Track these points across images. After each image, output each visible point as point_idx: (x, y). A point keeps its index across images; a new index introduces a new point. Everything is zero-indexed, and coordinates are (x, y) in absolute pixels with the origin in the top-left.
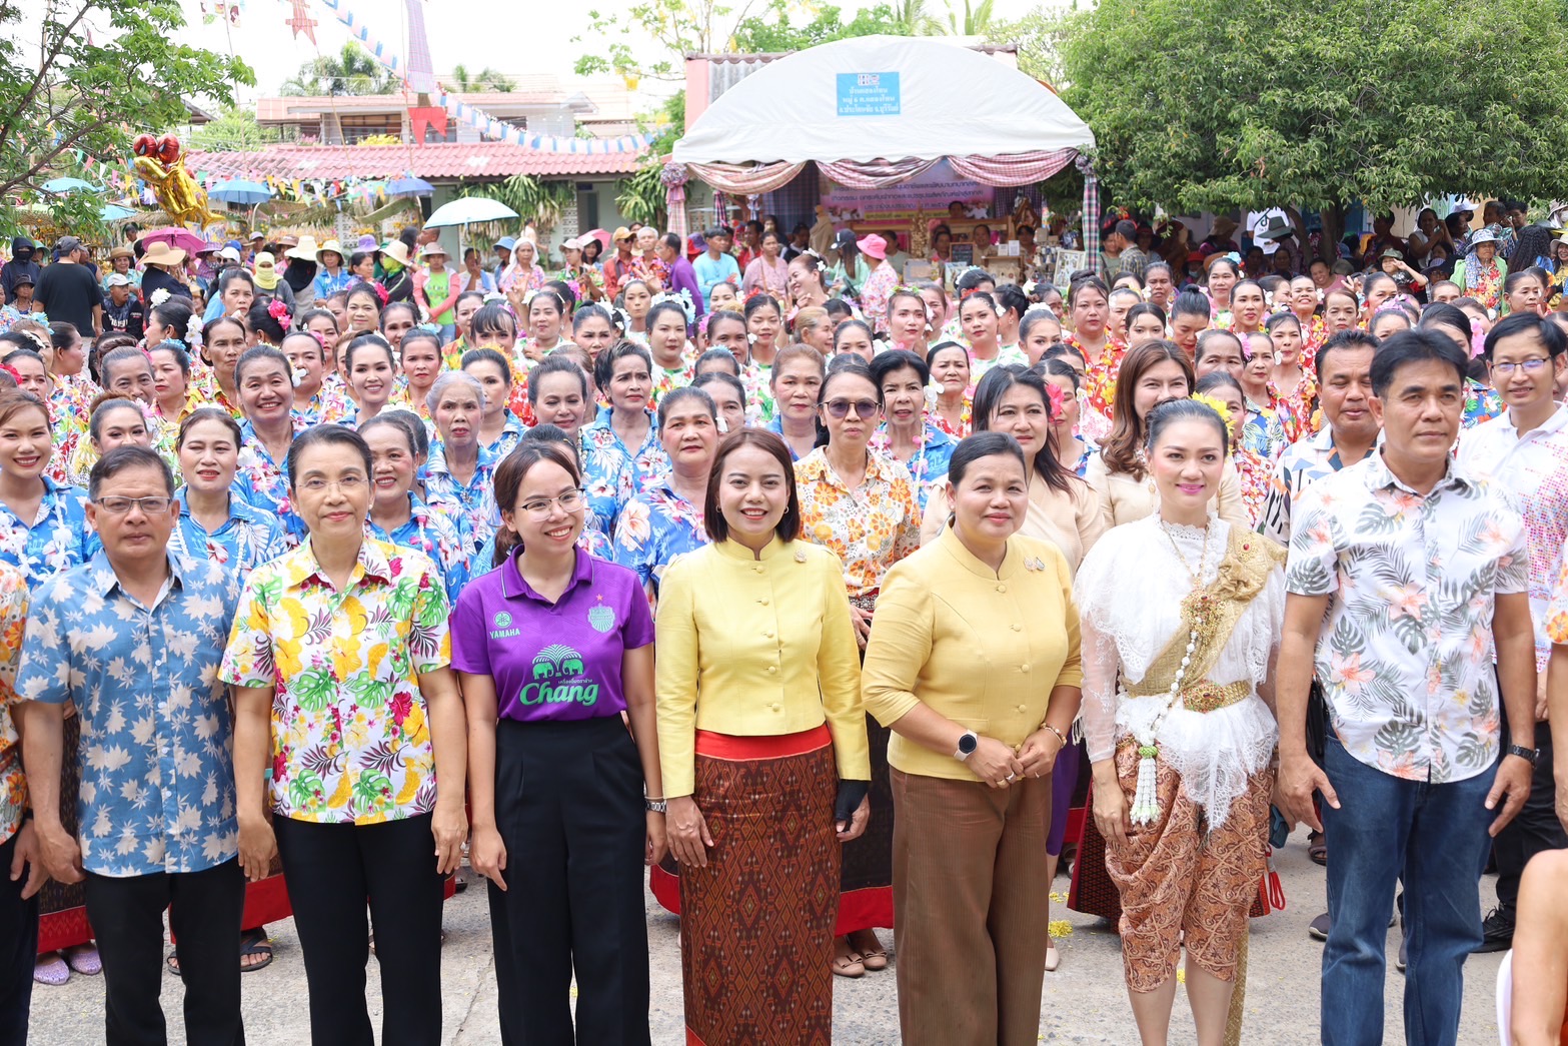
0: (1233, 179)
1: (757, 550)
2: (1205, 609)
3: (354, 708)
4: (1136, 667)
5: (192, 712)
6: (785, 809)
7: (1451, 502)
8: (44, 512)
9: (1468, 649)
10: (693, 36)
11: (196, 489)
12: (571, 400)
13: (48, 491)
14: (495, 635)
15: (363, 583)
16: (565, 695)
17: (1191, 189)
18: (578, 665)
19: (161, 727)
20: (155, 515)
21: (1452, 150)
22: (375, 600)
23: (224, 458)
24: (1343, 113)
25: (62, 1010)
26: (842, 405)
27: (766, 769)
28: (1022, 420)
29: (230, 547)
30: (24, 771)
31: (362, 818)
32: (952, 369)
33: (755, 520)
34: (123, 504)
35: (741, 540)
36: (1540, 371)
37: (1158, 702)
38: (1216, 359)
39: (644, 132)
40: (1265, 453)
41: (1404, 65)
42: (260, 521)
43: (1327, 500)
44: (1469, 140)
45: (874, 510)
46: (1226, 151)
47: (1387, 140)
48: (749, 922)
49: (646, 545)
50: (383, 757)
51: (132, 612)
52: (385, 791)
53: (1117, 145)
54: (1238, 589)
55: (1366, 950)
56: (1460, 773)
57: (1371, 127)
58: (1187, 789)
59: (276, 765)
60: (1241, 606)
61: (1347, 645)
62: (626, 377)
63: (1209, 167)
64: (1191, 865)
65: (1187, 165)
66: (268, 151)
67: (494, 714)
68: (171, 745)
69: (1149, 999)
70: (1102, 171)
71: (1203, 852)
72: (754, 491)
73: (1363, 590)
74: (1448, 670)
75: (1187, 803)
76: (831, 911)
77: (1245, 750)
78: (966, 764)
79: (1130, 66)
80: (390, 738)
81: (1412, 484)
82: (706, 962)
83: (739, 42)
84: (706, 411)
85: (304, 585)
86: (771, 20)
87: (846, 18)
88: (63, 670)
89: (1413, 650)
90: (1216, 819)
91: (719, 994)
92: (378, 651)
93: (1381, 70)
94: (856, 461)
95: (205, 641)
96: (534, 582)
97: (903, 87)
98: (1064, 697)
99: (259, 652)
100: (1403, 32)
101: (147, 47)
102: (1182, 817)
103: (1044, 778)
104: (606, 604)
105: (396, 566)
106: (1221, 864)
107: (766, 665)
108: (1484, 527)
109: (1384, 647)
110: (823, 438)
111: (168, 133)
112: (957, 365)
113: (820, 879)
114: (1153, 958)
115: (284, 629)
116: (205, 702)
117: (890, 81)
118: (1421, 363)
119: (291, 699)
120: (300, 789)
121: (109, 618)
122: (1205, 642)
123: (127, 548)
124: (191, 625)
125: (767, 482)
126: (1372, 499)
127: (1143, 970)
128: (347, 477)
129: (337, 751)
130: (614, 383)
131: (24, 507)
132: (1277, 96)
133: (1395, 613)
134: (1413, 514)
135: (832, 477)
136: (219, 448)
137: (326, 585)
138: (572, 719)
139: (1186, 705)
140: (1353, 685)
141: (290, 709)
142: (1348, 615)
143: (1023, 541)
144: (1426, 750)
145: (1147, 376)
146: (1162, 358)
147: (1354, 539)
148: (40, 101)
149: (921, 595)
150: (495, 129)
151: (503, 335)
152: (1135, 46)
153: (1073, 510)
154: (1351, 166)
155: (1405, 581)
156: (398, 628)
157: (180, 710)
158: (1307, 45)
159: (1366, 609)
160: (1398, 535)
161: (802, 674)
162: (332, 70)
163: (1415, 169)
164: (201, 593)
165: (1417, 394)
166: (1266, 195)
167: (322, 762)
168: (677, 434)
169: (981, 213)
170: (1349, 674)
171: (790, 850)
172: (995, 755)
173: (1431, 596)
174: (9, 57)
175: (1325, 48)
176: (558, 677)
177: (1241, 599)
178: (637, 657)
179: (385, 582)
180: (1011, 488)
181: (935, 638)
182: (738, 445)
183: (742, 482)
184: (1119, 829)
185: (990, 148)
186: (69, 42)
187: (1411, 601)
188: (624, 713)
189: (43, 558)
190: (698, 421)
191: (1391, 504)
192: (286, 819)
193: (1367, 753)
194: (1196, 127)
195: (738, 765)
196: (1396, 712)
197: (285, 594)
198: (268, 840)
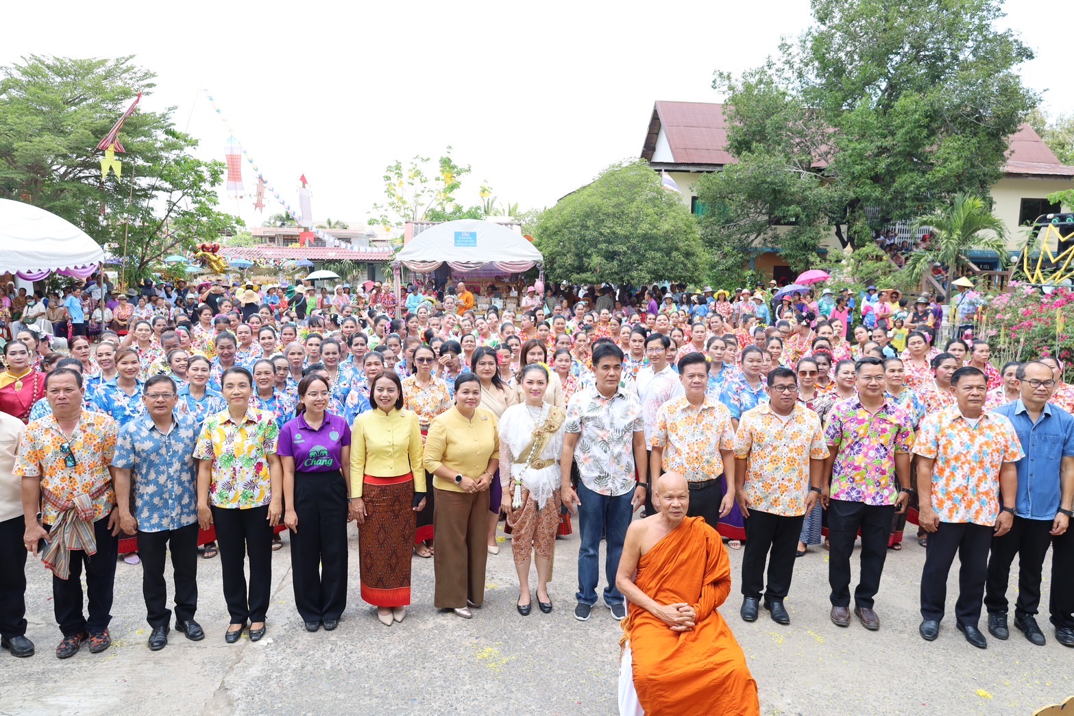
0: (589, 274)
1: (387, 412)
2: (539, 435)
3: (241, 467)
4: (516, 455)
5: (181, 471)
6: (394, 502)
7: (618, 402)
8: (136, 391)
9: (624, 451)
10: (410, 213)
11: (193, 384)
12: (334, 353)
13: (138, 384)
14: (295, 442)
15: (247, 423)
16: (321, 462)
17: (575, 276)
18: (326, 452)
19: (170, 477)
20: (168, 400)
21: (661, 267)
22: (251, 429)
23: (206, 374)
24: (625, 253)
25: (135, 574)
26: (422, 360)
27: (388, 488)
28: (487, 367)
29: (205, 406)
30: (114, 490)
31: (243, 507)
32: (469, 343)
33: (385, 403)
34: (156, 395)
35: (381, 409)
36: (661, 352)
37: (523, 466)
38: (563, 343)
39: (393, 246)
40: (577, 375)
41: (646, 237)
42: (217, 396)
43: (578, 401)
44: (666, 264)
45: (432, 395)
46: (587, 264)
47: (639, 263)
48: (381, 542)
49: (356, 406)
50: (251, 485)
51: (159, 436)
52: (252, 497)
53: (551, 260)
54: (551, 429)
55: (592, 552)
56: (622, 492)
57: (634, 258)
58: (532, 495)
59: (212, 488)
60: (552, 434)
61: (585, 450)
62: (357, 345)
63: (581, 269)
64: (535, 521)
65: (574, 268)
66: (254, 248)
67: (293, 470)
68: (173, 484)
69: (521, 566)
70: (545, 269)
71: (538, 517)
72: (385, 393)
73: (589, 431)
74: (617, 458)
75: (532, 500)
76: (411, 538)
77: (552, 482)
78: (459, 485)
79: (555, 233)
80: (254, 478)
81: (605, 395)
82: (366, 556)
83: (427, 216)
84: (379, 360)
85: (225, 423)
86: (439, 209)
87: (465, 210)
88: (132, 457)
89: (605, 452)
90: (542, 505)
91: (370, 568)
92: (251, 447)
93: (638, 239)
94: (426, 378)
95: (187, 445)
96: (309, 423)
97: (477, 237)
98: (493, 462)
99: (207, 447)
100: (644, 227)
101: (205, 211)
102: (530, 505)
103: (487, 490)
104: (335, 430)
105: (260, 417)
106: (545, 520)
107: (388, 452)
108: (629, 410)
109: (596, 450)
110: (415, 371)
111: (217, 242)
112: (471, 341)
113: (407, 526)
114: (522, 552)
115: (217, 439)
116: (186, 468)
117: (473, 235)
118: (608, 357)
119: (218, 464)
120: (220, 496)
121: (150, 438)
122: (539, 447)
123: (157, 411)
124: (182, 440)
125: (390, 390)
126: (593, 401)
127: (519, 556)
128: (241, 385)
129: (234, 483)
130: (353, 346)
131: (128, 389)
132: (603, 246)
133: (600, 439)
134: (606, 406)
135: (418, 384)
136: (204, 370)
137: (233, 424)
138: (323, 471)
139: (532, 467)
140: (587, 464)
141: (218, 466)
142: (585, 439)
143: (480, 409)
144: (610, 485)
145: (531, 351)
146: (536, 345)
147: (586, 414)
148: (164, 229)
149: (443, 429)
150: (337, 242)
151: (320, 326)
152: (557, 227)
153: (505, 396)
154: (628, 271)
155: (603, 428)
156: (258, 440)
157: (177, 471)
158: (614, 229)
159: (590, 438)
160: (601, 413)
161: (401, 455)
162: (281, 218)
163: (648, 272)
164: (185, 428)
165: (607, 367)
166: (599, 279)
167: (229, 487)
168: (368, 368)
169: (507, 280)
170: (586, 459)
171: (396, 516)
172: (468, 482)
173: (610, 433)
174: (152, 212)
175: (620, 230)
176: (319, 456)
177: (552, 432)
178: (345, 448)
179: (255, 423)
180: (475, 393)
181: (447, 443)
182: (380, 377)
183: (381, 390)
184: (510, 510)
185: (507, 260)
186: (175, 208)
187: (605, 435)
188: (341, 470)
189: (135, 408)
190: (376, 364)
191: (598, 402)
192: (215, 507)
193: (591, 486)
194: (577, 255)
195: (378, 487)
196: (601, 473)
197: (218, 426)
198: (209, 514)
